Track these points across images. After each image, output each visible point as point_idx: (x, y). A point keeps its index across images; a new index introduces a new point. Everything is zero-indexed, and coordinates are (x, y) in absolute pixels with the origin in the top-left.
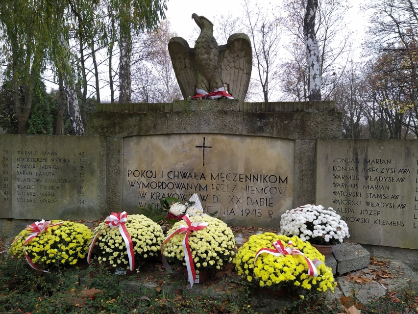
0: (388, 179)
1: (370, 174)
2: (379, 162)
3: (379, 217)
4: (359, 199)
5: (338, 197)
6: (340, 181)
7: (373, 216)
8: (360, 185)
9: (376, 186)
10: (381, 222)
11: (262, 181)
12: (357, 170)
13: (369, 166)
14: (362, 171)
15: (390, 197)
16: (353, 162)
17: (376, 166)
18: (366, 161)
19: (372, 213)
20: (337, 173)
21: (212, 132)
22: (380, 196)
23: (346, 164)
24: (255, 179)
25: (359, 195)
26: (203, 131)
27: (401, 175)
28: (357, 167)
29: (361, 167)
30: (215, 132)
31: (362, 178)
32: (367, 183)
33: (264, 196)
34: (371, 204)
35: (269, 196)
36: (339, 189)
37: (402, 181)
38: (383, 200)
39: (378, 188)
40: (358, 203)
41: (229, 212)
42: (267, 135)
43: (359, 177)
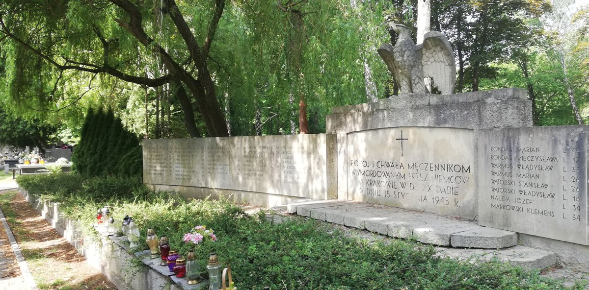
0: (538, 167)
1: (522, 162)
2: (529, 151)
3: (531, 206)
4: (513, 187)
5: (496, 186)
6: (497, 170)
7: (526, 204)
8: (514, 174)
9: (528, 175)
10: (533, 212)
11: (449, 170)
12: (511, 159)
13: (521, 155)
14: (515, 159)
15: (540, 186)
16: (507, 151)
17: (527, 154)
18: (518, 150)
19: (525, 202)
20: (495, 162)
21: (407, 126)
22: (531, 185)
23: (501, 153)
24: (442, 169)
25: (513, 183)
26: (400, 125)
27: (549, 163)
28: (511, 156)
29: (514, 155)
30: (408, 126)
31: (515, 166)
32: (519, 171)
33: (451, 185)
34: (523, 192)
35: (455, 185)
36: (496, 177)
37: (551, 169)
38: (534, 189)
39: (529, 177)
40: (513, 191)
41: (423, 200)
42: (450, 126)
43: (513, 165)
